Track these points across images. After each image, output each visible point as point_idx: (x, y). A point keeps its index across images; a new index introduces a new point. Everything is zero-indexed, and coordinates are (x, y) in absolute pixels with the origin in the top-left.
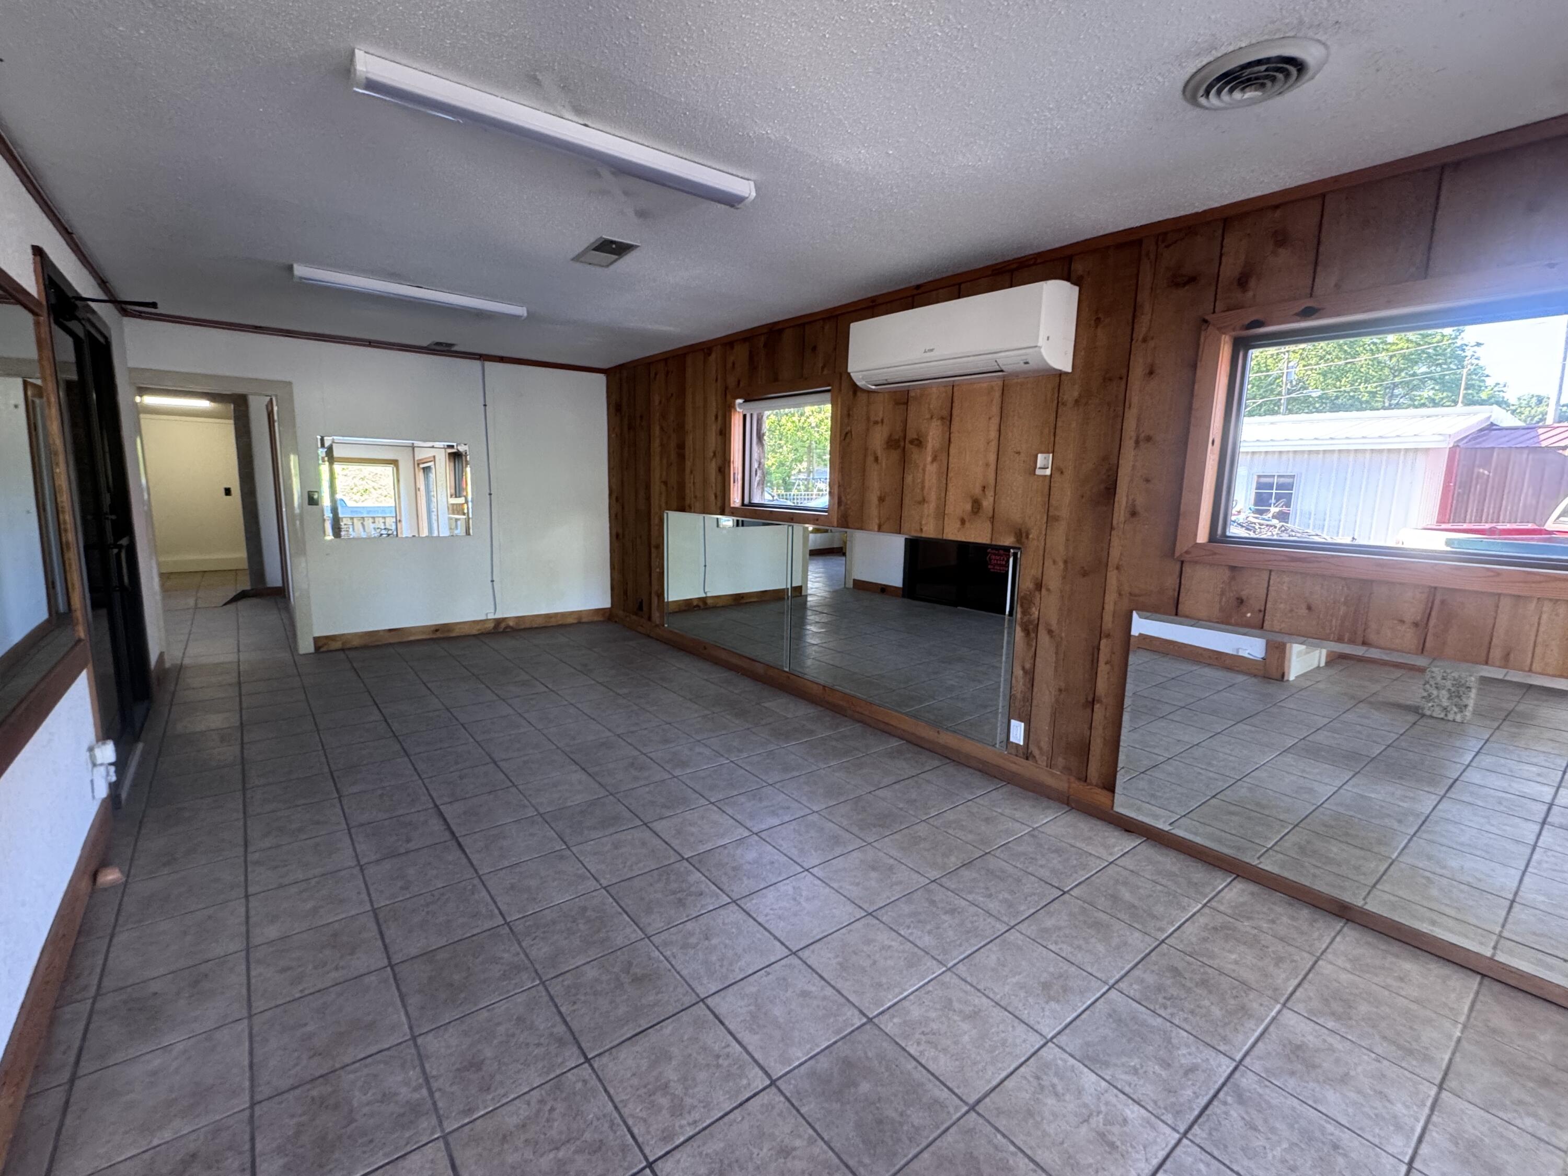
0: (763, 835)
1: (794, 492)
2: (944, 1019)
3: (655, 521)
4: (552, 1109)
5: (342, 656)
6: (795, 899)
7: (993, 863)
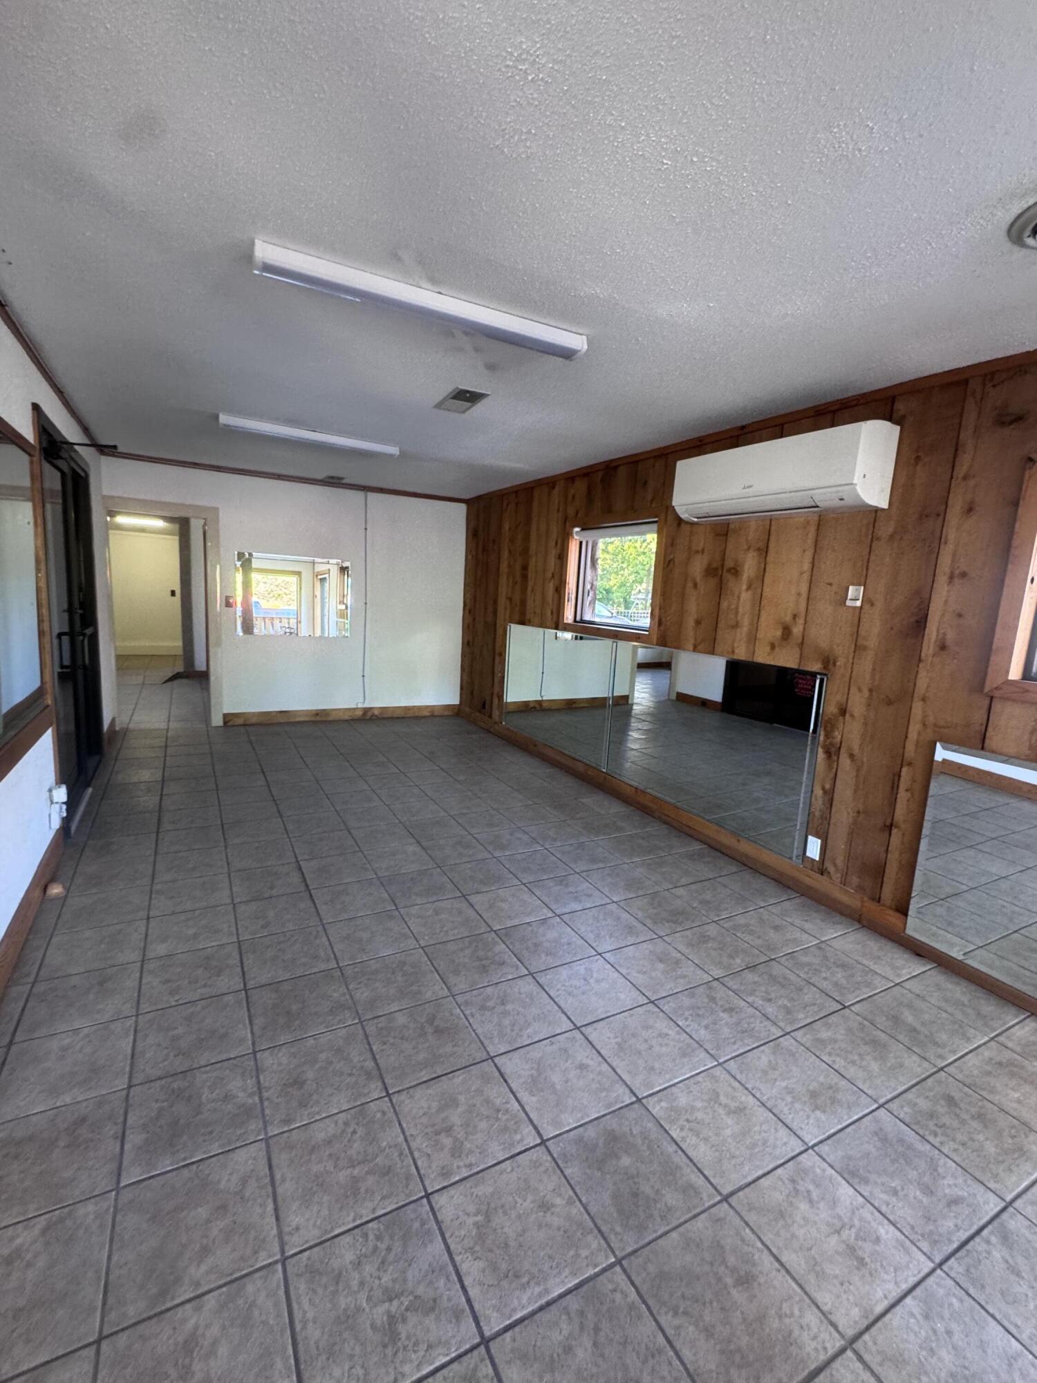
0: (566, 917)
1: (633, 610)
2: (709, 1110)
3: (500, 631)
4: (354, 1132)
5: (242, 729)
6: (585, 979)
7: (777, 969)
